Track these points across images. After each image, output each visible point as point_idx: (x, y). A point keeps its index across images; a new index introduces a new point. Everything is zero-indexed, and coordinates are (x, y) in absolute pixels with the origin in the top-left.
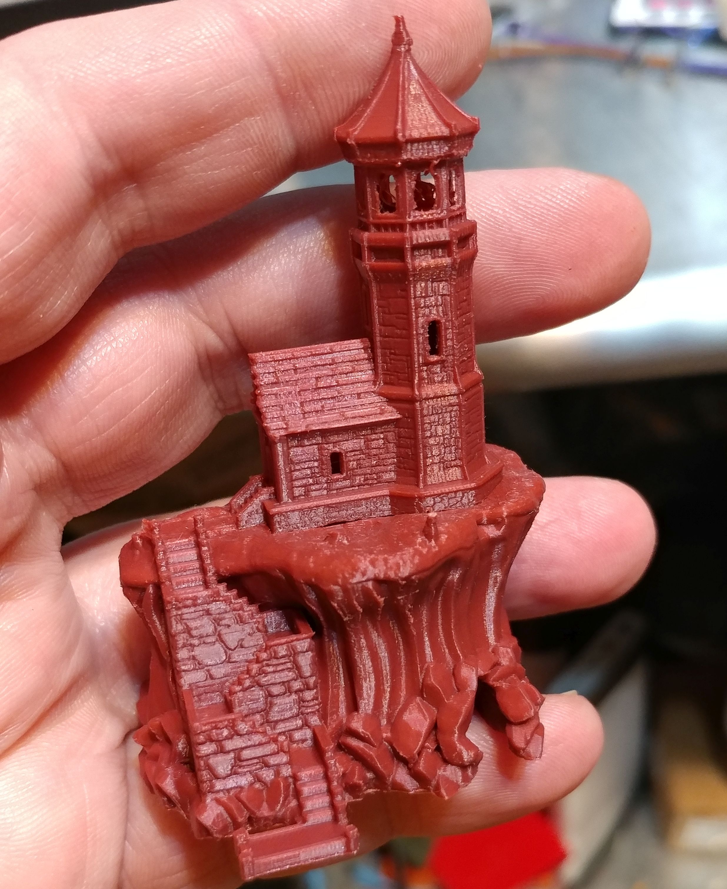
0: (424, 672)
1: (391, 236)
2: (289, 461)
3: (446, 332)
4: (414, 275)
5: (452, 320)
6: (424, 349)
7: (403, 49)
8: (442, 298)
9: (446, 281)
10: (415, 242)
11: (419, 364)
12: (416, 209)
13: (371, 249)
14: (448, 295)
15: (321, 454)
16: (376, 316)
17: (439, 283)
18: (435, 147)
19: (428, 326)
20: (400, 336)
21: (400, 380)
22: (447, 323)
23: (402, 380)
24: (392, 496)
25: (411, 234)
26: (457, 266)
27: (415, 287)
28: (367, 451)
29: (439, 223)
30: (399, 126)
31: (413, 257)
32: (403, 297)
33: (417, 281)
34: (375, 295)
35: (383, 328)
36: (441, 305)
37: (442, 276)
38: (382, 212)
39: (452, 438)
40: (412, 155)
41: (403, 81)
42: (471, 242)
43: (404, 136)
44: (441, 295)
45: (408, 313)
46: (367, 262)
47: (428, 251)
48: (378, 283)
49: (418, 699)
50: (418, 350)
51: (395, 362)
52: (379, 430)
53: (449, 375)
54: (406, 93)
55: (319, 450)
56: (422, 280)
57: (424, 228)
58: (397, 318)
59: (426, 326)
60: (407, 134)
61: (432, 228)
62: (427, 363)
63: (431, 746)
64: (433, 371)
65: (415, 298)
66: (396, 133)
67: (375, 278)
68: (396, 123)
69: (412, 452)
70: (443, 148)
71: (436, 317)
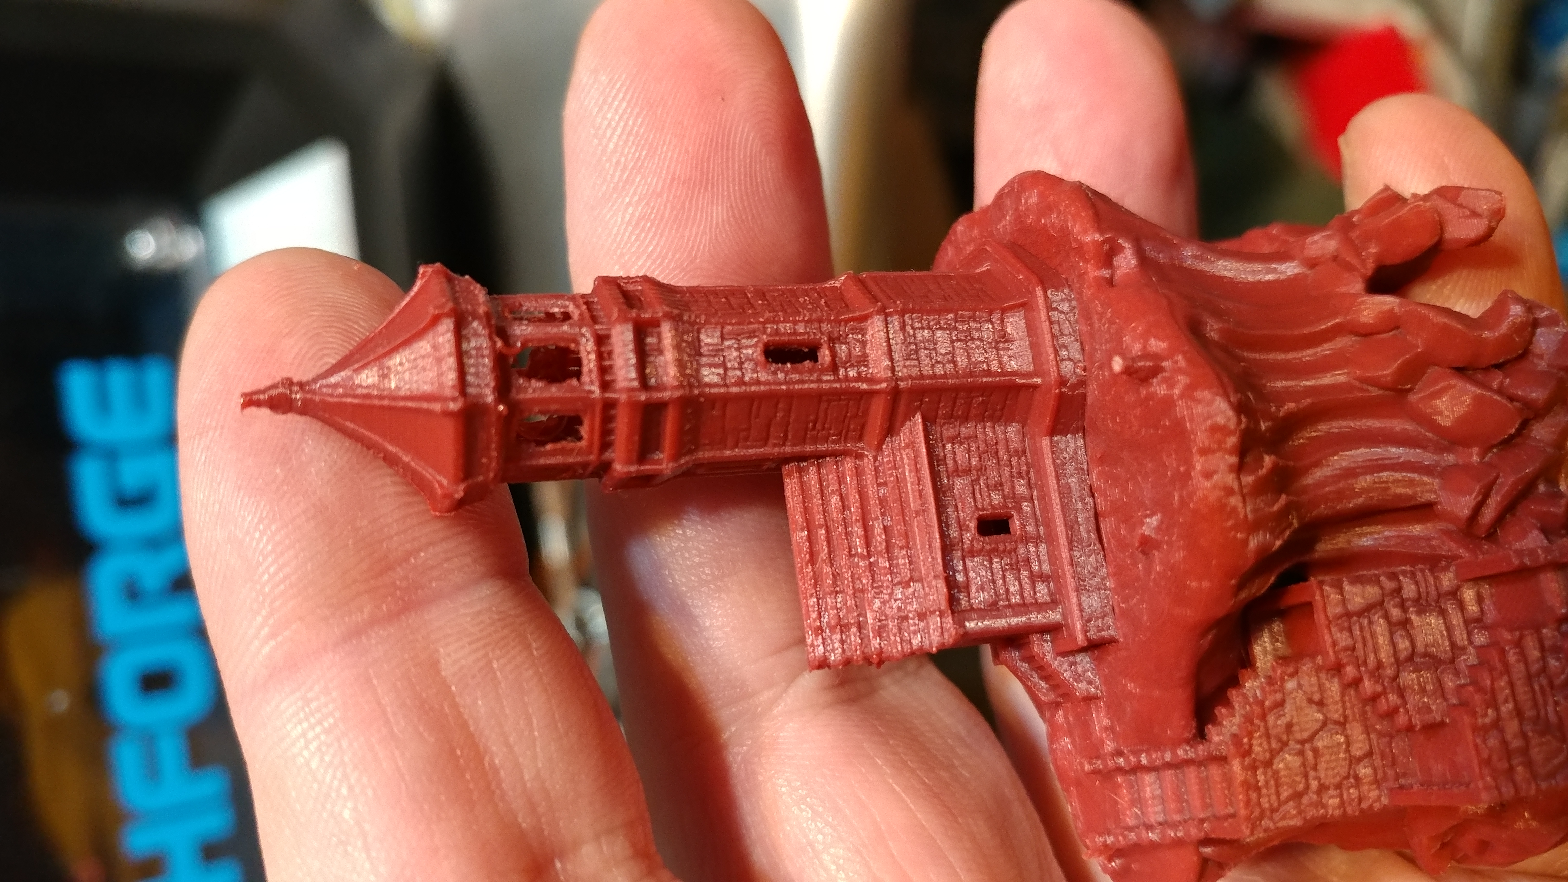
0: (1365, 387)
1: (622, 425)
2: (992, 609)
3: (784, 334)
4: (691, 386)
5: (765, 323)
6: (811, 371)
7: (298, 396)
8: (727, 340)
9: (699, 331)
10: (635, 384)
11: (834, 381)
12: (579, 379)
13: (642, 458)
14: (723, 328)
15: (980, 553)
16: (751, 452)
17: (702, 344)
18: (473, 344)
19: (774, 365)
20: (788, 412)
21: (857, 415)
22: (769, 330)
23: (859, 409)
24: (1053, 431)
25: (622, 391)
26: (676, 311)
27: (709, 385)
28: (974, 472)
29: (601, 340)
30: (437, 407)
31: (660, 387)
32: (724, 406)
33: (699, 381)
34: (718, 454)
35: (772, 441)
36: (739, 340)
37: (690, 339)
38: (580, 438)
39: (956, 328)
40: (487, 385)
41: (355, 396)
42: (631, 287)
43: (454, 399)
44: (722, 341)
45: (751, 398)
46: (664, 466)
47: (650, 362)
48: (697, 449)
49: (1413, 398)
50: (812, 382)
51: (828, 421)
52: (939, 452)
53: (852, 329)
54: (375, 392)
55: (973, 557)
56: (698, 371)
57: (611, 367)
58: (757, 417)
59: (773, 367)
60: (448, 392)
61: (610, 353)
62: (834, 367)
63: (1497, 380)
64: (846, 357)
65: (726, 386)
66: (447, 414)
67: (691, 452)
68: (429, 413)
69: (978, 397)
70: (475, 330)
71: (759, 349)
